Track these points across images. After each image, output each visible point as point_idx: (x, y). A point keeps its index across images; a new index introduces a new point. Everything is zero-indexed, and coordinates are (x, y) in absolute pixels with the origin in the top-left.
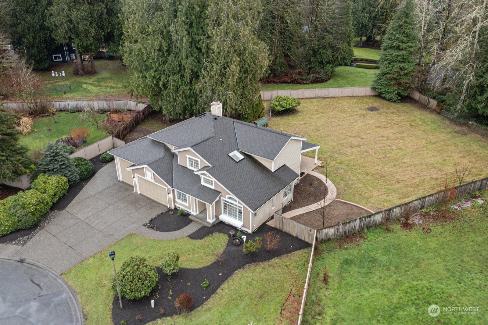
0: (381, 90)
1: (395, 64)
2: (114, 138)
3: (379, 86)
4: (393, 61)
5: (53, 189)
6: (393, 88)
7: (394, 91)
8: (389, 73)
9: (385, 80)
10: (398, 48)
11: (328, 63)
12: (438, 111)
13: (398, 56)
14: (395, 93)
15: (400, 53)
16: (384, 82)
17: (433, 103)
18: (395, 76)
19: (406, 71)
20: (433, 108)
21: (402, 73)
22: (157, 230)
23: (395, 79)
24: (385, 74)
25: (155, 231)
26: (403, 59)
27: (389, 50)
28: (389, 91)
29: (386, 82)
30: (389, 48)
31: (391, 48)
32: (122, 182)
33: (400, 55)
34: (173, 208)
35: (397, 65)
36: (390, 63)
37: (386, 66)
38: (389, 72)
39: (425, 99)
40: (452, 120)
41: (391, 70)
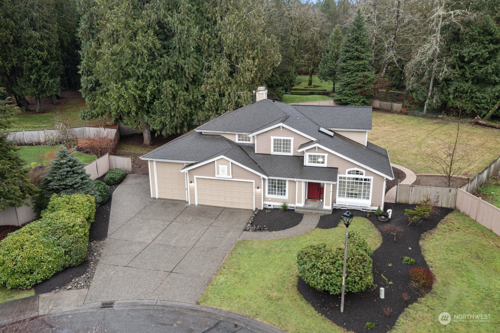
0: (347, 101)
1: (358, 73)
2: (110, 156)
3: (344, 97)
4: (355, 71)
5: (86, 209)
6: (358, 97)
7: (359, 100)
8: (354, 83)
9: (349, 90)
10: (358, 58)
11: (277, 85)
12: (406, 112)
13: (360, 65)
14: (361, 101)
15: (361, 62)
16: (349, 92)
17: (397, 106)
18: (360, 84)
19: (369, 79)
20: (399, 111)
21: (366, 81)
22: (270, 230)
23: (360, 87)
24: (350, 84)
25: (268, 232)
26: (364, 67)
27: (348, 62)
28: (355, 100)
29: (351, 92)
30: (348, 60)
31: (351, 59)
32: (159, 199)
33: (362, 65)
34: (262, 209)
35: (360, 74)
36: (352, 73)
37: (349, 76)
38: (354, 81)
39: (387, 105)
40: (423, 116)
41: (354, 79)
